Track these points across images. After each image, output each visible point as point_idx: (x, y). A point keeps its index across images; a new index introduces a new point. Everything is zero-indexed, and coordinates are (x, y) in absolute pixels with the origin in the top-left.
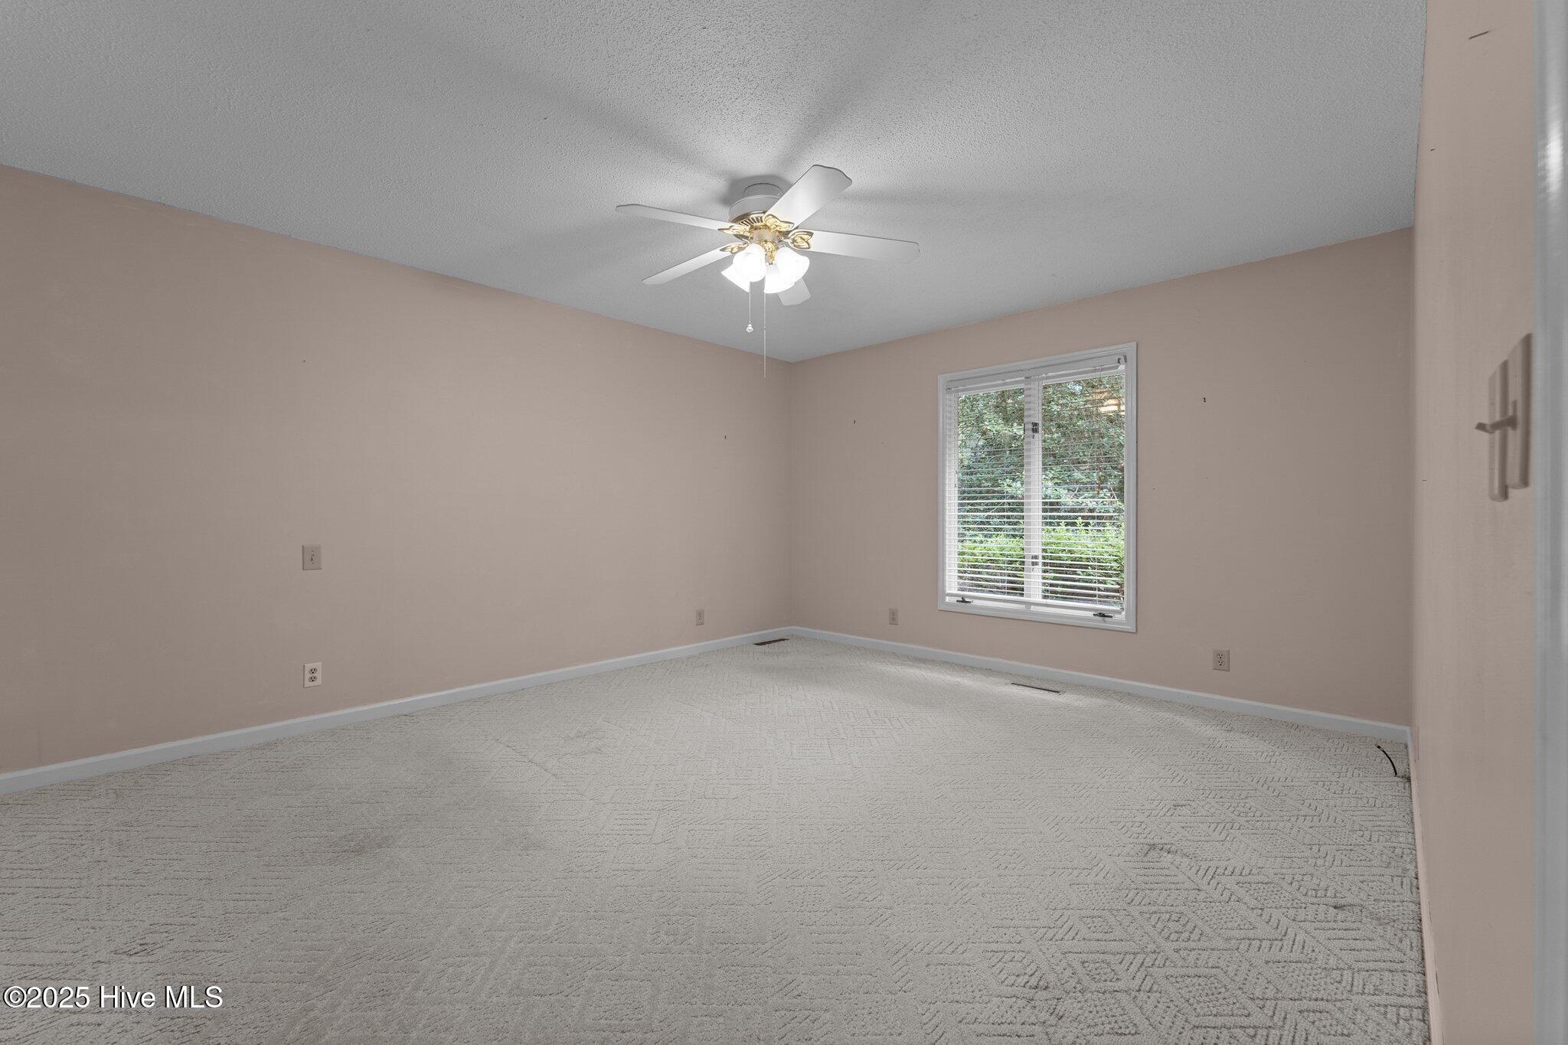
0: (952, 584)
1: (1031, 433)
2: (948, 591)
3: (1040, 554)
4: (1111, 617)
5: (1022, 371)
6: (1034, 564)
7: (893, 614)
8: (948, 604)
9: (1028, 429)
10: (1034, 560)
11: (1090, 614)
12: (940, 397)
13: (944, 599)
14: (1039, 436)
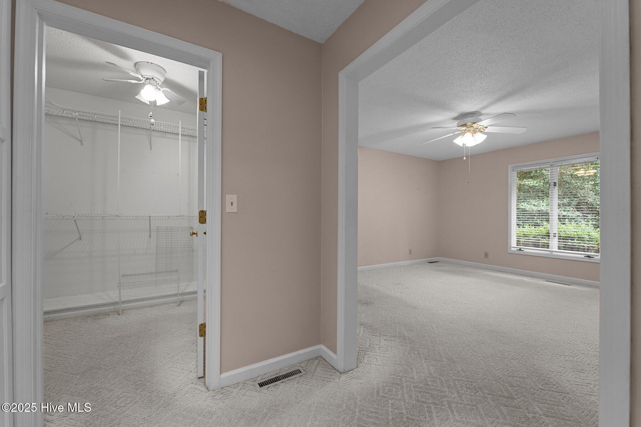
0: (514, 243)
1: (553, 186)
2: (512, 246)
3: (557, 233)
4: (593, 257)
5: (549, 162)
6: (554, 236)
7: (486, 254)
8: (512, 251)
9: (552, 185)
10: (555, 235)
11: (583, 256)
12: (509, 173)
13: (511, 249)
14: (557, 188)
